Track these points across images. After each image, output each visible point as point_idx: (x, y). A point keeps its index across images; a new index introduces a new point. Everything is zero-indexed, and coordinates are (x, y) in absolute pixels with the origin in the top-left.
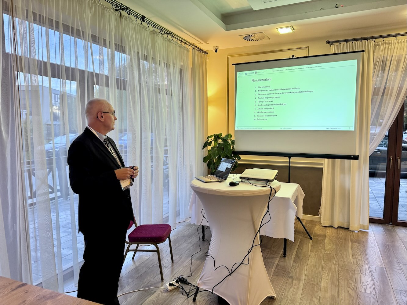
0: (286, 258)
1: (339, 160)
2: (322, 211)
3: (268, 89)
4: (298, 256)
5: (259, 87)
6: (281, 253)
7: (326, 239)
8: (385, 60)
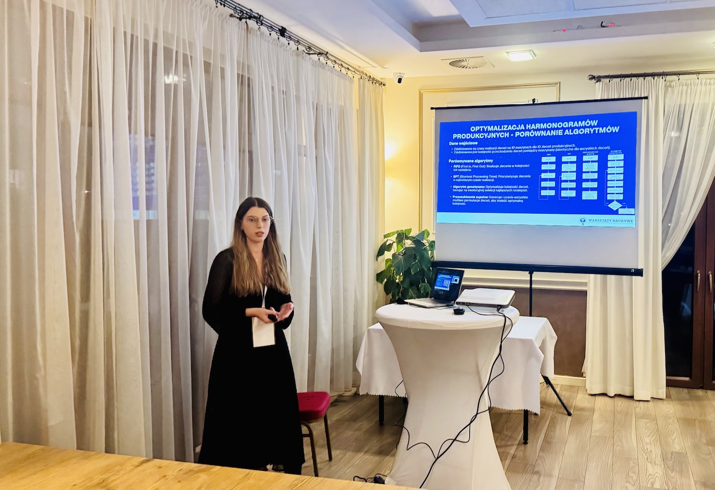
0: (528, 445)
2: (587, 367)
4: (547, 442)
6: (519, 439)
7: (595, 414)
8: (682, 110)
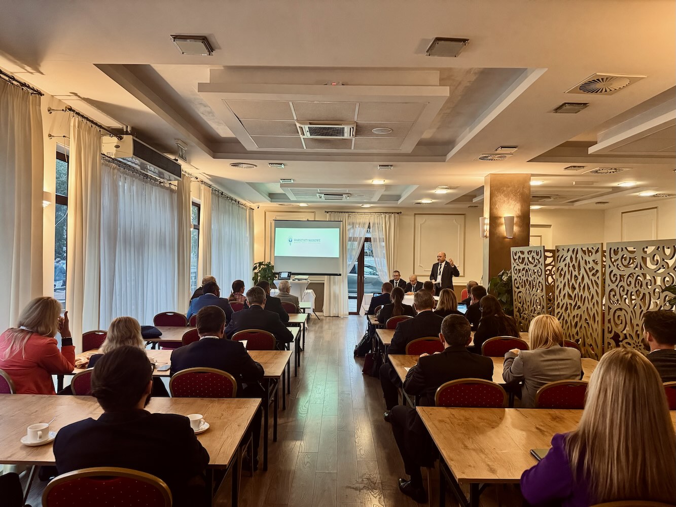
1: (332, 276)
2: (324, 308)
8: (353, 223)
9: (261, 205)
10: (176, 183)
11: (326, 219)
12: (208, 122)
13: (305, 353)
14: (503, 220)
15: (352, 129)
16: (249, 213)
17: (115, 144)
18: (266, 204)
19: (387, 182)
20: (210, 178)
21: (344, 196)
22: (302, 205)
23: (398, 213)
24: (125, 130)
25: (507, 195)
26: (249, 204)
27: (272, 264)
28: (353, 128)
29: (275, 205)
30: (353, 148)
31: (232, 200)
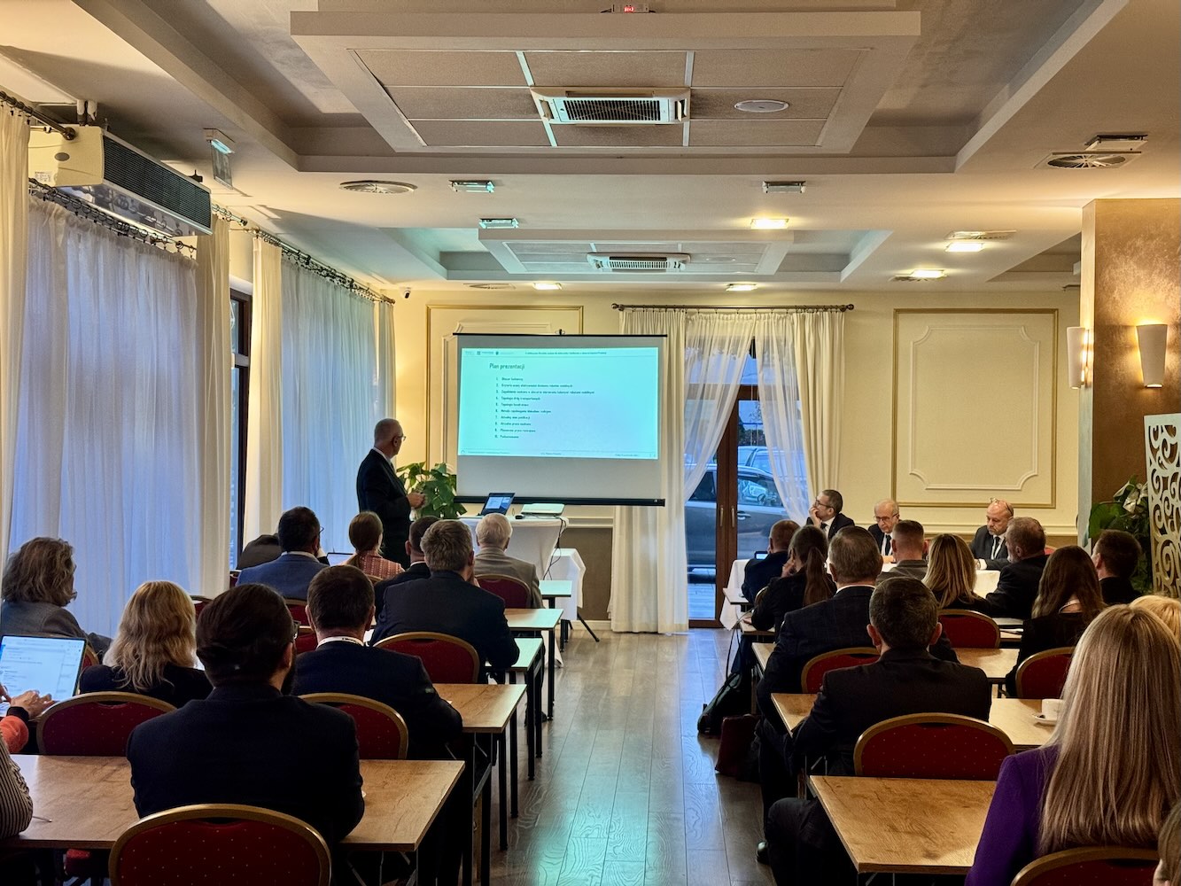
1: (638, 507)
2: (612, 609)
3: (520, 383)
5: (503, 379)
8: (701, 343)
9: (415, 287)
10: (192, 240)
11: (618, 327)
12: (295, 81)
13: (555, 727)
14: (1134, 336)
15: (680, 105)
16: (382, 312)
17: (57, 150)
18: (434, 285)
19: (795, 222)
20: (276, 217)
21: (670, 261)
22: (542, 286)
23: (843, 309)
24: (80, 112)
25: (1147, 263)
26: (378, 285)
27: (452, 469)
28: (682, 102)
29: (460, 288)
30: (686, 143)
31: (334, 276)
